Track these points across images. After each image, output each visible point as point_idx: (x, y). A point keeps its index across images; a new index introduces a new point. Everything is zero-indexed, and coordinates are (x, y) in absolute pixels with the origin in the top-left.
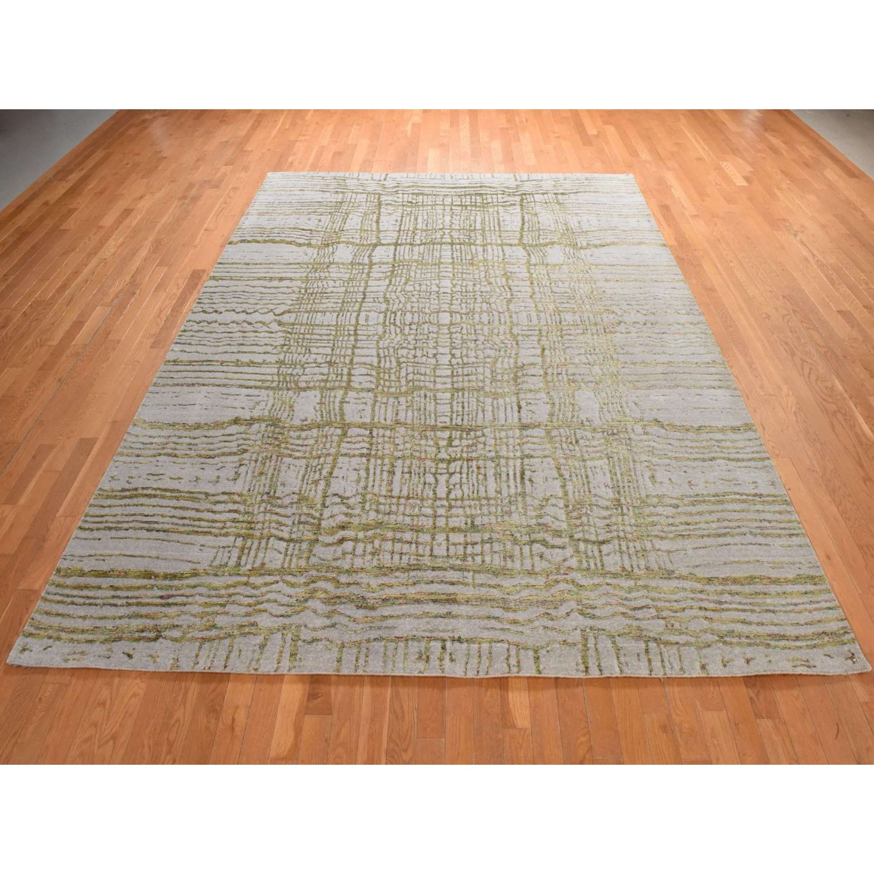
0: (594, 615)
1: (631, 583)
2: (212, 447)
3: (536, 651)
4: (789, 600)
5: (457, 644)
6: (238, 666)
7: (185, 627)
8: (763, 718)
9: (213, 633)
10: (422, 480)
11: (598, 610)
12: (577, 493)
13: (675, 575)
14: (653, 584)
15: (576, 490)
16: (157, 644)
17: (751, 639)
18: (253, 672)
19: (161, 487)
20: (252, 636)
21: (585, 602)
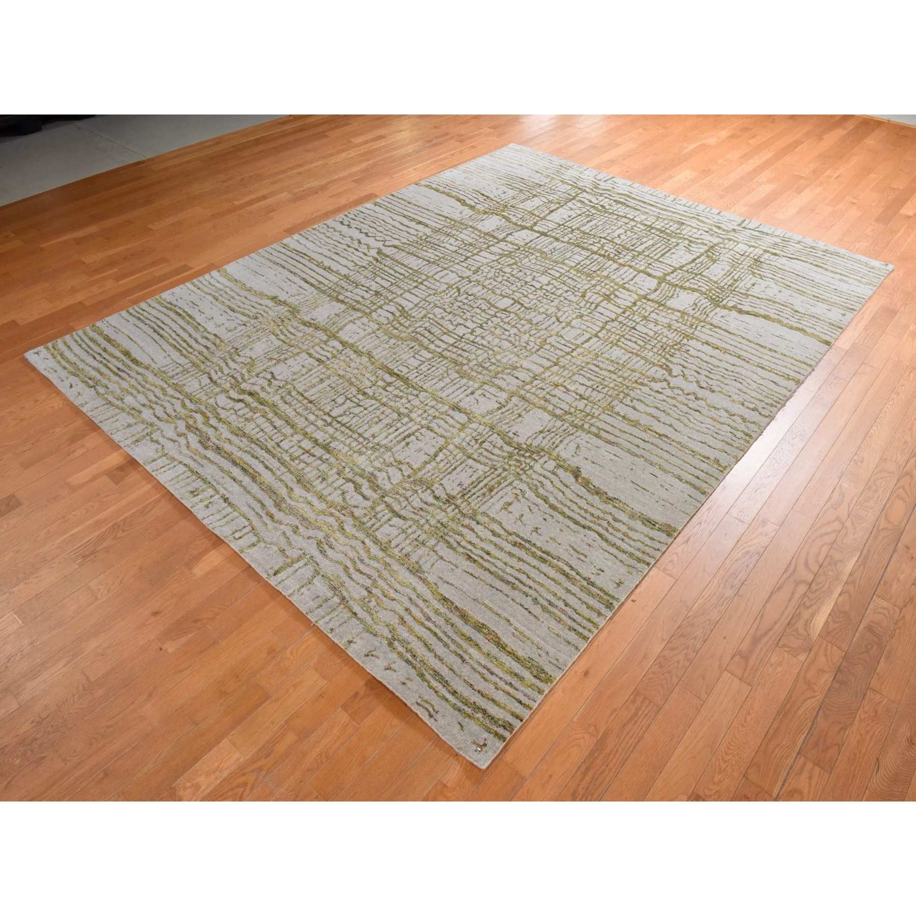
0: (325, 552)
1: (381, 554)
2: (242, 305)
3: (258, 541)
4: (490, 665)
5: (222, 501)
6: (105, 427)
7: (110, 390)
8: (346, 711)
9: (118, 403)
10: (335, 397)
11: (332, 551)
12: (430, 474)
13: (421, 576)
14: (396, 567)
15: (432, 472)
16: (87, 389)
17: (416, 660)
18: (109, 434)
19: (189, 312)
20: (131, 417)
21: (331, 539)
